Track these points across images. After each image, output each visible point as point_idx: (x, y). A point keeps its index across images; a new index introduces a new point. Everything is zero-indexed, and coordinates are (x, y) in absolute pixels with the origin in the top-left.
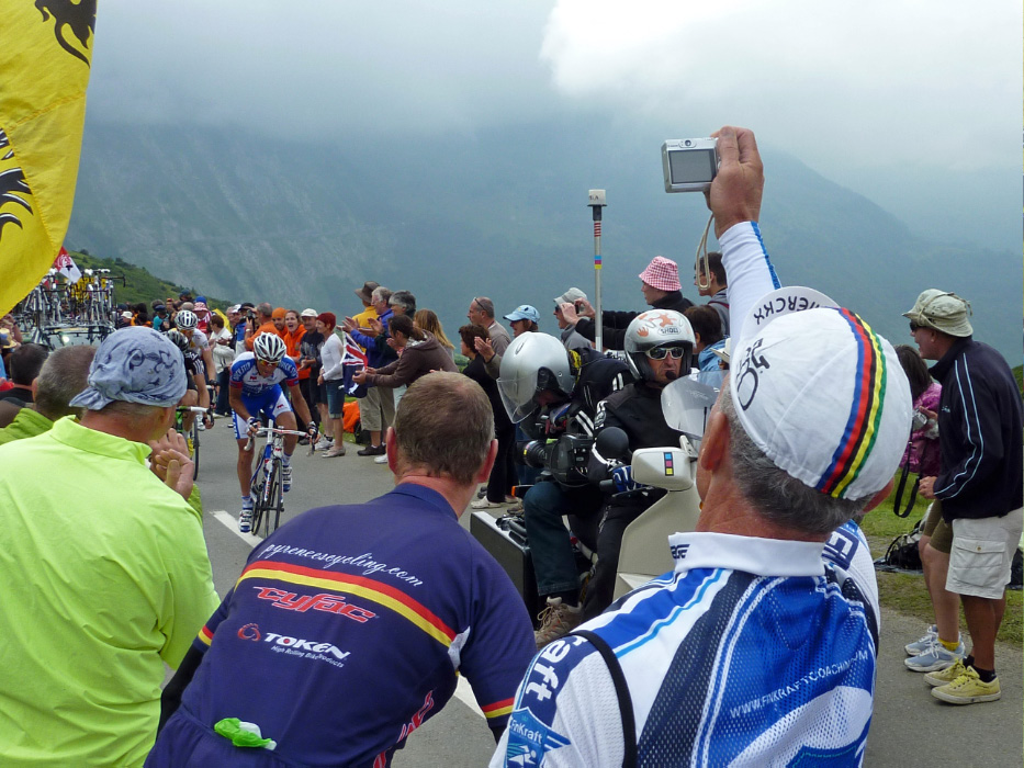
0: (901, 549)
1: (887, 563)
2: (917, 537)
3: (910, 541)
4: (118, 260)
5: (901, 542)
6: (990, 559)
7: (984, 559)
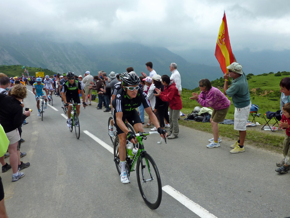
0: (190, 116)
1: (187, 119)
2: (193, 114)
3: (191, 114)
4: (47, 69)
5: (190, 115)
6: (242, 123)
7: (241, 123)
